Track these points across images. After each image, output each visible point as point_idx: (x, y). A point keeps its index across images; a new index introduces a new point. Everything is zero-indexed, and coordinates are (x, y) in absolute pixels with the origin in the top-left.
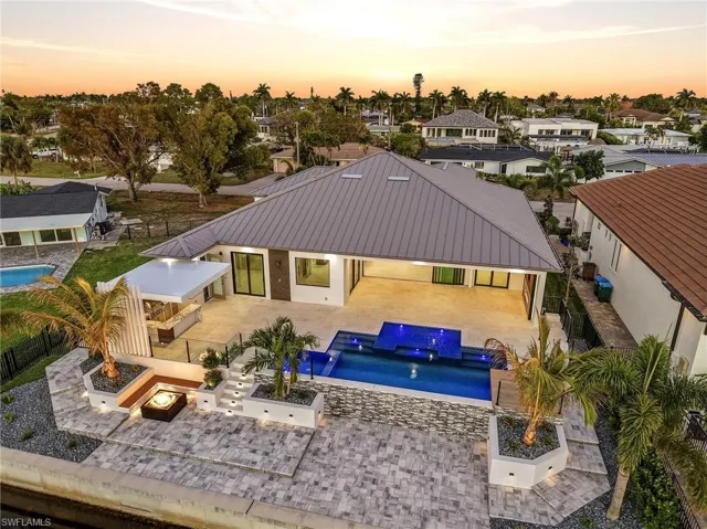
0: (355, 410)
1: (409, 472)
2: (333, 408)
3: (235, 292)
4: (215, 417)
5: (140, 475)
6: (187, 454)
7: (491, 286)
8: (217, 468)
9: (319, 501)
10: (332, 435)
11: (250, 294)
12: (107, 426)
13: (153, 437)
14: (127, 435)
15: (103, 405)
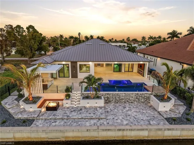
0: (113, 100)
1: (136, 112)
2: (106, 101)
3: (59, 77)
4: (71, 108)
5: (55, 126)
6: (69, 118)
7: (129, 71)
8: (80, 120)
9: (118, 122)
10: (109, 107)
11: (64, 77)
12: (35, 114)
13: (54, 115)
14: (44, 116)
15: (31, 108)
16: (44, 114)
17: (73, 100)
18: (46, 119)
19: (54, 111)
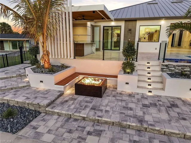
11: (111, 50)
12: (46, 98)
13: (93, 108)
14: (66, 106)
15: (41, 84)
16: (67, 101)
17: (142, 78)
18: (69, 118)
19: (95, 98)
